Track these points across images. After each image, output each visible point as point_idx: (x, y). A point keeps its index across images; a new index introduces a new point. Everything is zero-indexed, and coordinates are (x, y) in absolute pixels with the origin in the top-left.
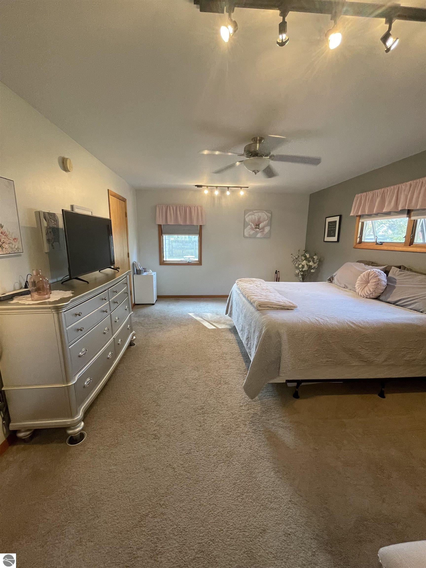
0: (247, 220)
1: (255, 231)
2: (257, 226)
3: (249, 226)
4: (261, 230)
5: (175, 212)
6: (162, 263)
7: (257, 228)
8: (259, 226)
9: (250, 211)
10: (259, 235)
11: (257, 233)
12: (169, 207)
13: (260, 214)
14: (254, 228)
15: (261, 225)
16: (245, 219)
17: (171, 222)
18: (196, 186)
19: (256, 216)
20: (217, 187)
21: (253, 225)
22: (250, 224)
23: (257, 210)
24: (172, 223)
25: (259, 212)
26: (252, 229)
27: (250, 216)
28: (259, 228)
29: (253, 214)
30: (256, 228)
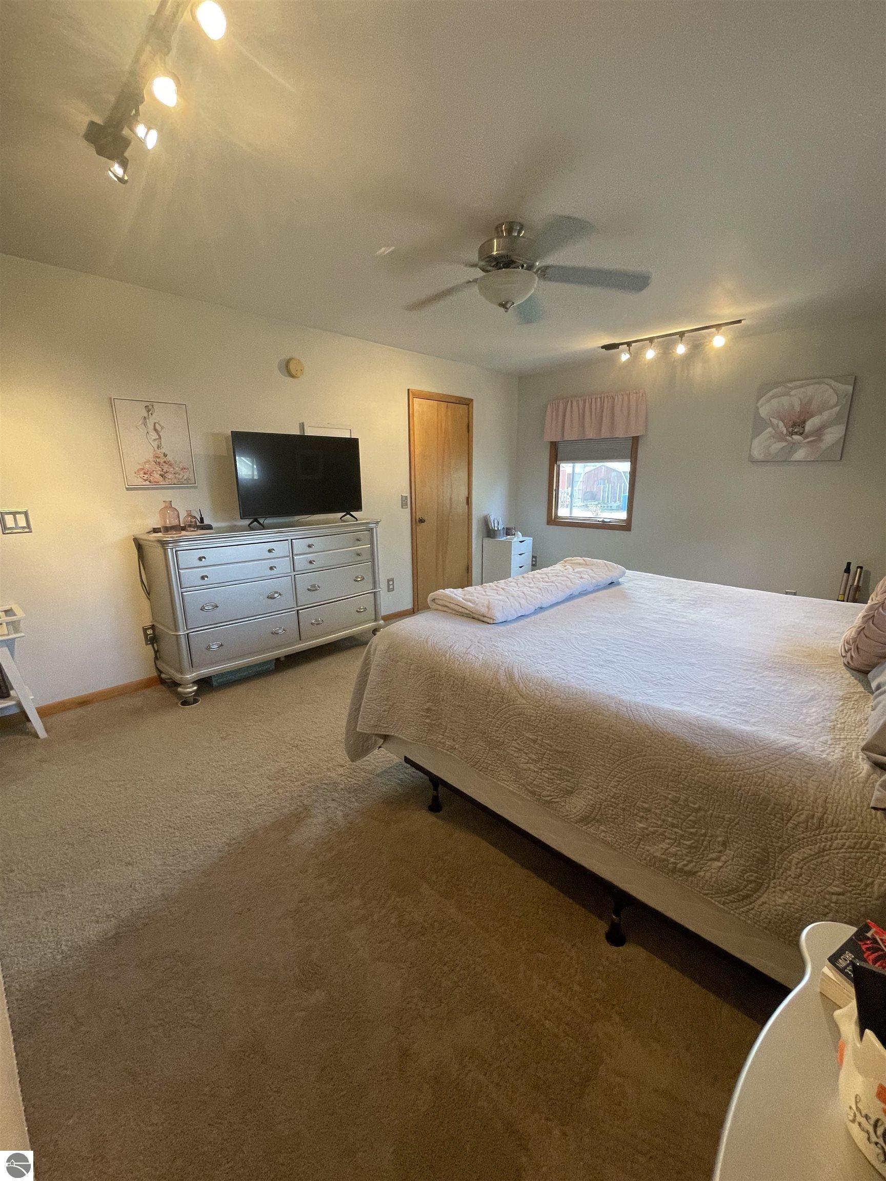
0: (763, 412)
1: (786, 441)
2: (797, 426)
3: (770, 429)
4: (812, 439)
5: (581, 411)
6: (553, 520)
7: (796, 433)
8: (804, 427)
9: (776, 384)
10: (800, 454)
11: (793, 447)
12: (569, 403)
13: (810, 390)
14: (785, 432)
15: (809, 426)
16: (757, 408)
17: (571, 434)
18: (602, 347)
19: (793, 401)
20: (651, 340)
21: (781, 424)
22: (772, 425)
23: (802, 380)
24: (574, 437)
25: (808, 385)
26: (780, 437)
27: (775, 402)
28: (801, 434)
29: (787, 394)
30: (791, 434)
